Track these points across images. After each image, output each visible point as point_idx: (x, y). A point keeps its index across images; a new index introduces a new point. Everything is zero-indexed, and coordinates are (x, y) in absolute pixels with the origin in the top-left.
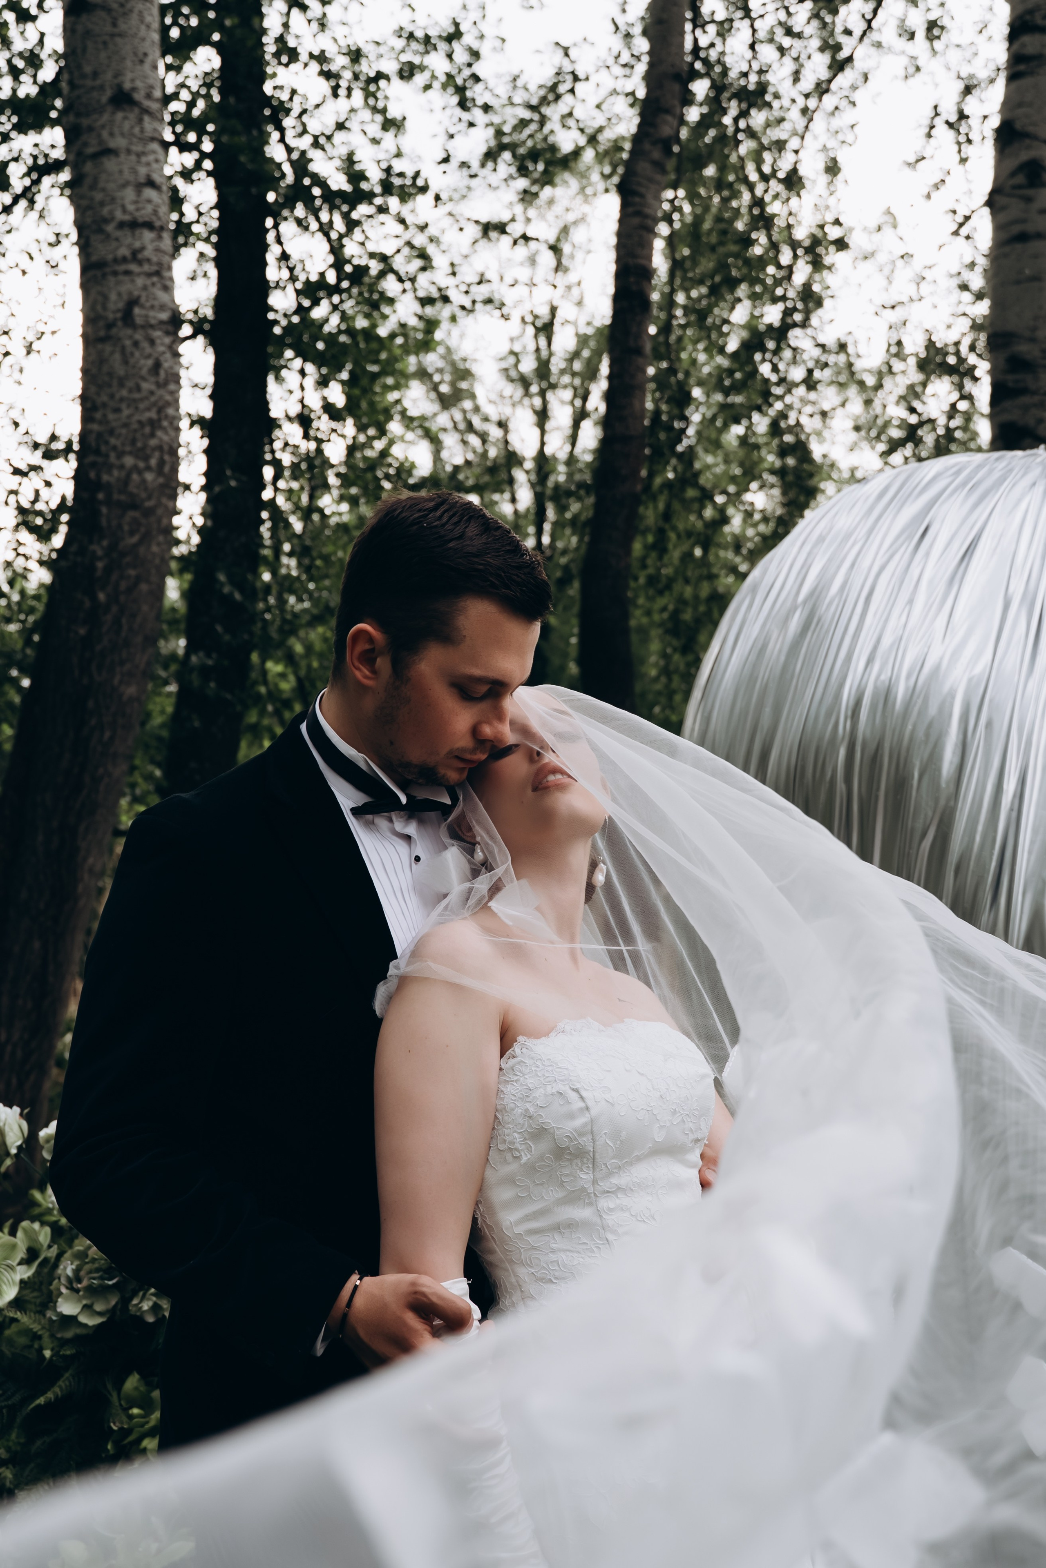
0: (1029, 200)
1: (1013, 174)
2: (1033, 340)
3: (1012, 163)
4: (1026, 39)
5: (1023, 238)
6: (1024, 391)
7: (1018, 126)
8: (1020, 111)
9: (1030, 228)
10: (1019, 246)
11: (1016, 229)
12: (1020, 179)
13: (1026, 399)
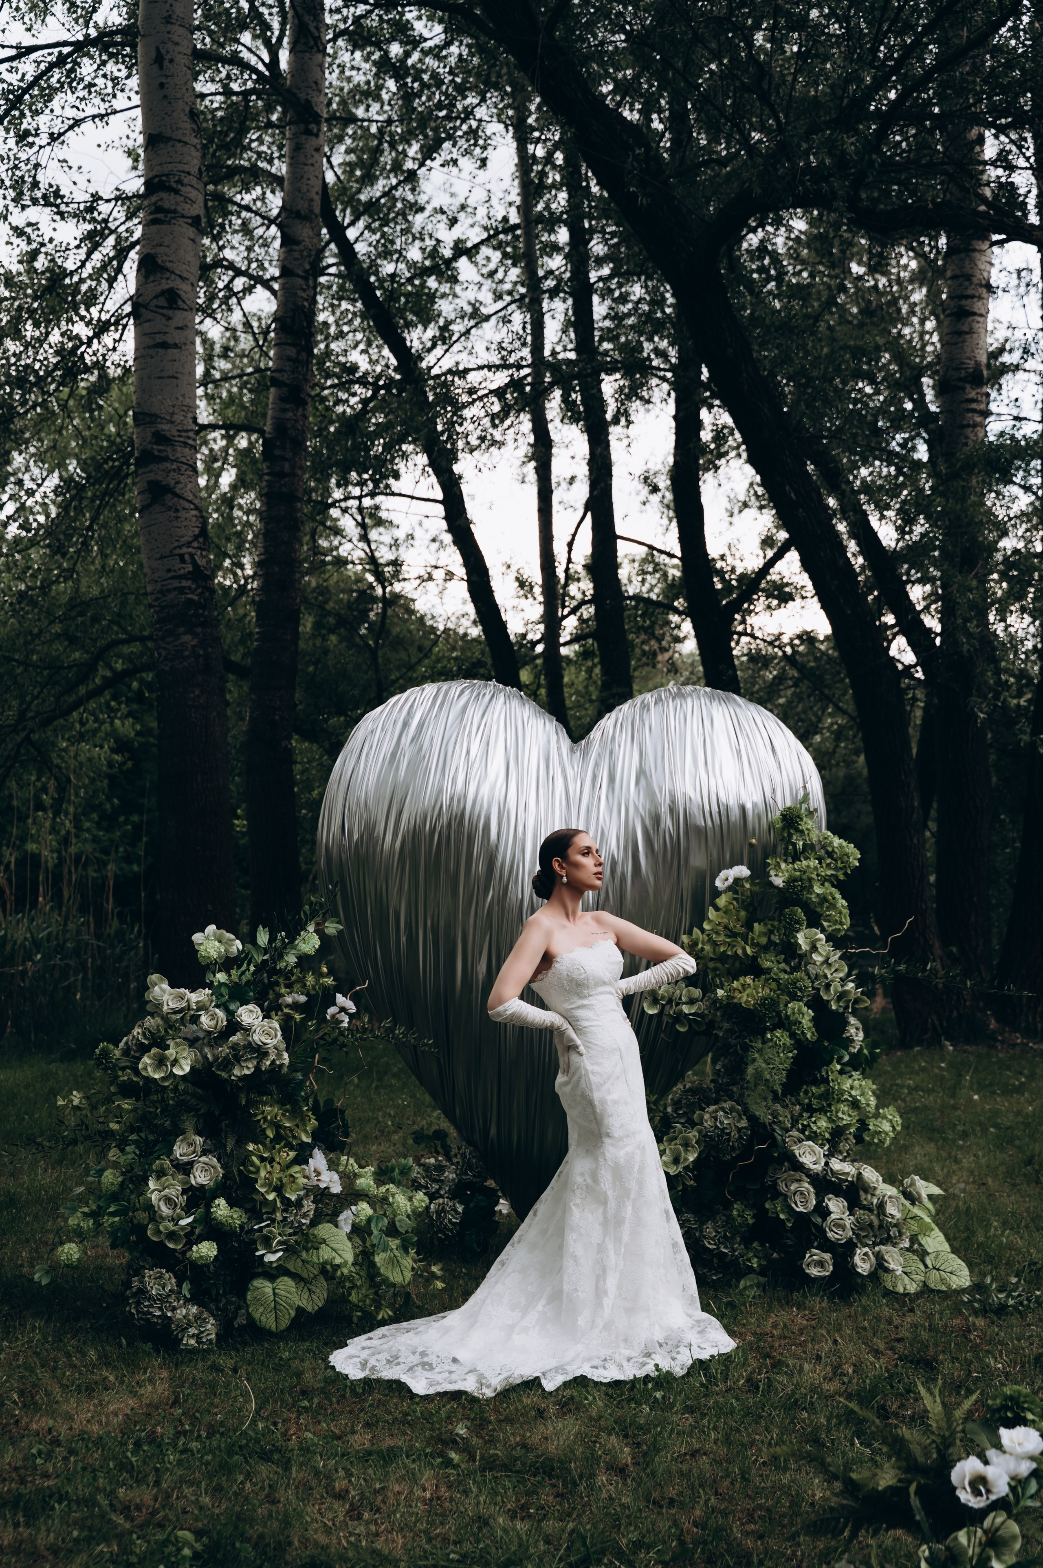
0: (169, 318)
1: (156, 297)
2: (172, 422)
3: (153, 289)
4: (163, 195)
5: (164, 345)
6: (166, 459)
7: (159, 261)
8: (160, 250)
9: (170, 341)
10: (161, 351)
11: (159, 339)
12: (162, 302)
13: (167, 465)
